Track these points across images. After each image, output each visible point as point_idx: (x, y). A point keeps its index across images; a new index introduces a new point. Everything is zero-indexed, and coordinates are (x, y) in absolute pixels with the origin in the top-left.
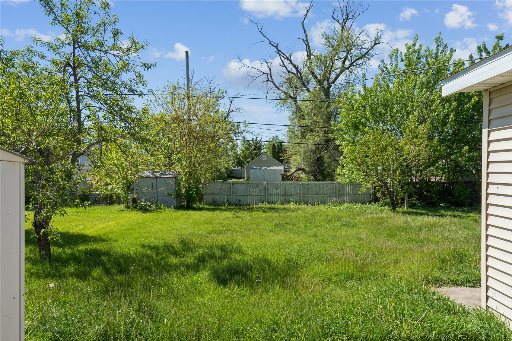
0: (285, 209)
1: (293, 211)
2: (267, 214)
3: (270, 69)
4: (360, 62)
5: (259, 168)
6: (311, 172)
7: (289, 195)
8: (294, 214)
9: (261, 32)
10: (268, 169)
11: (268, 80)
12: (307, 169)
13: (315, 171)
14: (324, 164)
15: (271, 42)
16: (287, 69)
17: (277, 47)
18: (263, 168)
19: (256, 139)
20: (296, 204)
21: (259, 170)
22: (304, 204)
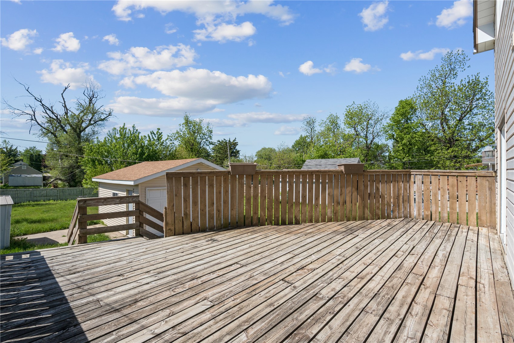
0: (47, 204)
1: (53, 204)
2: (35, 208)
3: (34, 112)
4: (100, 122)
5: (19, 175)
6: (66, 180)
7: (49, 196)
8: (53, 206)
9: (28, 91)
10: (28, 176)
11: (32, 119)
12: (63, 178)
13: (70, 180)
14: (76, 176)
15: (36, 98)
16: (49, 115)
17: (41, 102)
18: (23, 176)
19: (11, 148)
20: (54, 201)
21: (19, 177)
22: (60, 200)
